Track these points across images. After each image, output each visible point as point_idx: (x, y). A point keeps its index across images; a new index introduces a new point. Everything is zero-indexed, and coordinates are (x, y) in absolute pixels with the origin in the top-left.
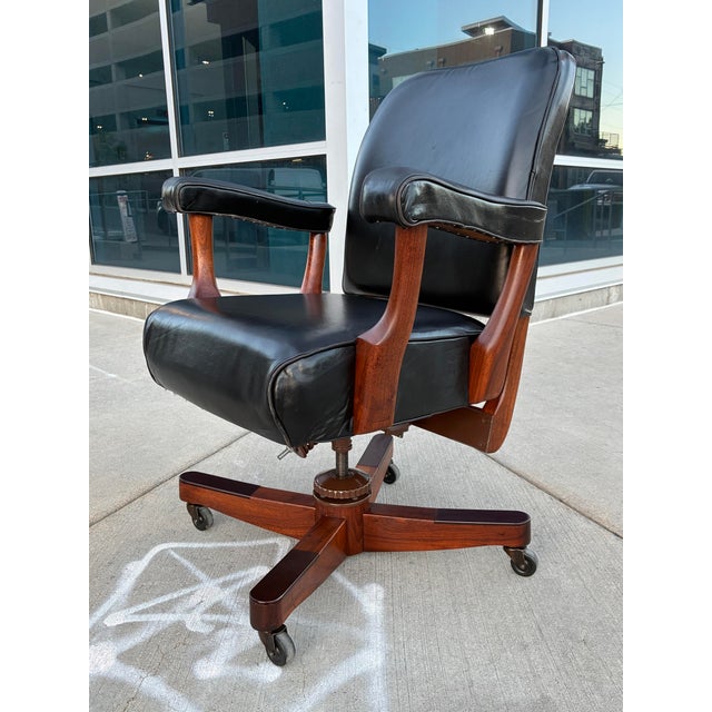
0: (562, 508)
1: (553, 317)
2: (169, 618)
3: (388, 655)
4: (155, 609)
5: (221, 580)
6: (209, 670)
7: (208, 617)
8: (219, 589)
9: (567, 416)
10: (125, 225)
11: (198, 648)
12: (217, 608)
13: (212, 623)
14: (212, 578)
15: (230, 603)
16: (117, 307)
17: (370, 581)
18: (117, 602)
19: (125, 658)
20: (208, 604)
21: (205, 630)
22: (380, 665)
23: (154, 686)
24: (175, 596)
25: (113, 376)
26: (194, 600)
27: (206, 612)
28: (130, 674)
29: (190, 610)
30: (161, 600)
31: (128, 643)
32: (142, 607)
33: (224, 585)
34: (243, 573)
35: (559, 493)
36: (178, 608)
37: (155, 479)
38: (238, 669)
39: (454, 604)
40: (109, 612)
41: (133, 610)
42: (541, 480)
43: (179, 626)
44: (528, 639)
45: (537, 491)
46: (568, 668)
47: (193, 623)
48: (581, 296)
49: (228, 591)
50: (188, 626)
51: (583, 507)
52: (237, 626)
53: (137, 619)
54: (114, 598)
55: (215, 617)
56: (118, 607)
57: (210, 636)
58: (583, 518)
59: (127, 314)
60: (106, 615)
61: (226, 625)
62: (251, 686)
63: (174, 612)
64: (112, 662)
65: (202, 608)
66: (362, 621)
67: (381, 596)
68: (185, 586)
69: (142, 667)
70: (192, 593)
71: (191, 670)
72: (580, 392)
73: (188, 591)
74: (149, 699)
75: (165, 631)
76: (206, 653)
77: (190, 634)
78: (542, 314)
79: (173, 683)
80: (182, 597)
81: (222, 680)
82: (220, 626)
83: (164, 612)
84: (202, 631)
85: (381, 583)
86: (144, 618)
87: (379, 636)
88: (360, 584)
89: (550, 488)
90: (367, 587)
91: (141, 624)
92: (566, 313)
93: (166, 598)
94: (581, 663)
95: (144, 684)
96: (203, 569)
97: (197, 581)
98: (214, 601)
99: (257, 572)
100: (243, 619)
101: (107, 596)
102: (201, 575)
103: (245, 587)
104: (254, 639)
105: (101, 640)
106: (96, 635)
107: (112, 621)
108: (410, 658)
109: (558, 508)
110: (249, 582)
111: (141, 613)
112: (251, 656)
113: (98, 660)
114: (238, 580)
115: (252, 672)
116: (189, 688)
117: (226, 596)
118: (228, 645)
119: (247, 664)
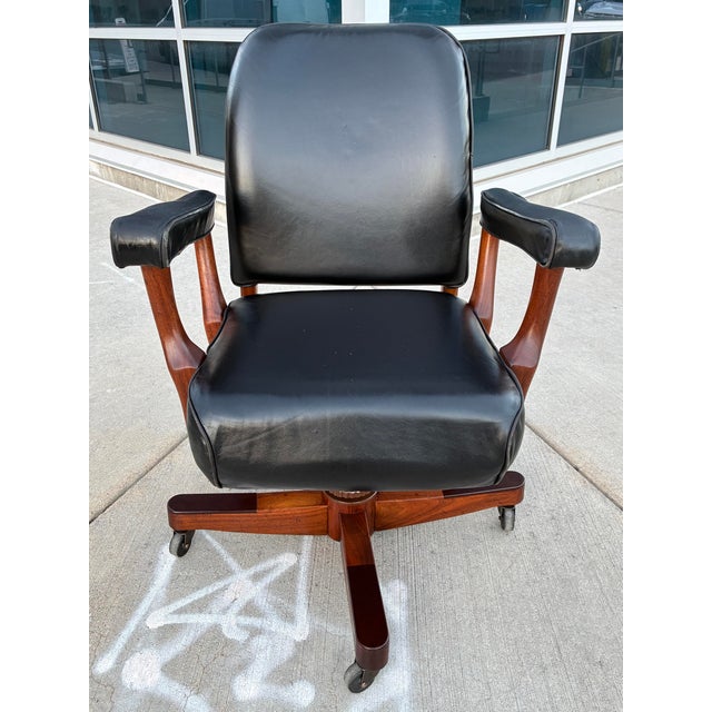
2: (205, 620)
3: (414, 675)
4: (192, 608)
5: (252, 571)
6: (246, 689)
7: (242, 620)
8: (250, 582)
11: (234, 661)
12: (250, 609)
13: (245, 628)
14: (244, 568)
15: (262, 602)
16: (127, 182)
17: (394, 577)
18: (156, 598)
19: (170, 669)
20: (240, 604)
21: (241, 637)
22: (406, 690)
24: (210, 591)
25: (130, 279)
26: (229, 596)
27: (240, 613)
28: (175, 691)
29: (225, 611)
30: (197, 595)
31: (170, 651)
32: (181, 603)
33: (256, 577)
34: (271, 563)
35: (575, 458)
36: (215, 607)
38: (274, 688)
39: (475, 609)
40: (151, 609)
41: (172, 608)
42: (556, 440)
43: (215, 630)
44: (547, 660)
45: (555, 456)
47: (230, 628)
49: (261, 585)
50: (225, 631)
52: (270, 632)
53: (175, 620)
54: (153, 592)
55: (249, 621)
56: (158, 604)
57: (247, 644)
58: (599, 495)
60: (145, 617)
61: (260, 632)
63: (210, 613)
64: (158, 675)
65: (235, 609)
67: (404, 596)
68: (219, 578)
69: (186, 683)
70: (225, 588)
71: (230, 689)
73: (220, 584)
75: (202, 637)
76: (242, 667)
77: (227, 642)
80: (217, 592)
81: (260, 703)
82: (255, 632)
83: (201, 611)
84: (238, 638)
85: (405, 579)
86: (182, 619)
87: (405, 651)
88: (385, 579)
89: (567, 451)
90: (390, 584)
91: (180, 626)
93: (202, 593)
94: (596, 691)
95: (189, 705)
96: (234, 556)
97: (229, 572)
98: (247, 598)
99: (286, 560)
100: (274, 623)
101: (145, 589)
102: (233, 564)
103: (275, 581)
104: (287, 651)
105: (144, 646)
106: (140, 639)
107: (156, 621)
108: (435, 681)
109: (575, 481)
110: (278, 574)
111: (181, 611)
112: (285, 675)
113: (144, 672)
114: (269, 570)
115: (287, 694)
116: (232, 710)
117: (258, 592)
118: (263, 658)
119: (282, 683)
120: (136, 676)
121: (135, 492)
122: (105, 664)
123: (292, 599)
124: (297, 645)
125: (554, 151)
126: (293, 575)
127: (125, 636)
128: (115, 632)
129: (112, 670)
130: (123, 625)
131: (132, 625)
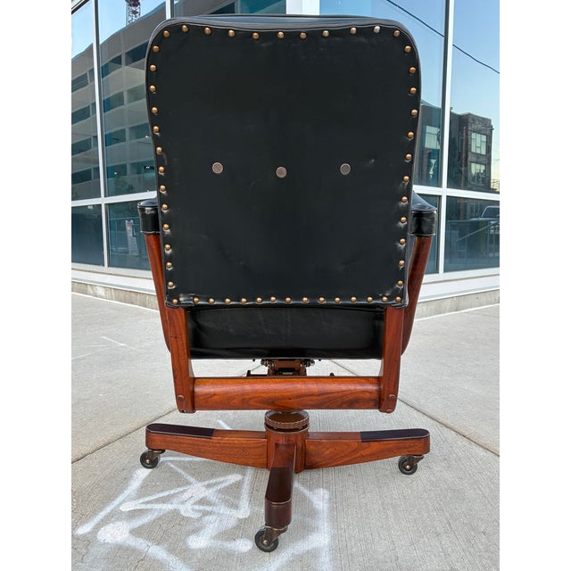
0: (465, 442)
1: (457, 310)
2: (167, 507)
3: (333, 537)
4: (157, 501)
5: (206, 483)
6: (198, 542)
7: (197, 507)
8: (204, 489)
9: (469, 378)
10: (130, 243)
11: (190, 527)
12: (202, 502)
13: (200, 511)
14: (200, 481)
15: (213, 498)
17: (319, 487)
18: (129, 496)
19: (136, 532)
20: (196, 498)
21: (196, 516)
22: (326, 544)
23: (158, 552)
24: (172, 492)
25: (123, 345)
26: (186, 496)
27: (195, 503)
28: (140, 544)
29: (183, 502)
30: (161, 495)
31: (138, 523)
32: (147, 499)
33: (209, 486)
34: (222, 479)
35: (463, 431)
36: (175, 501)
38: (220, 542)
39: (383, 504)
40: (124, 501)
41: (141, 501)
42: (448, 422)
43: (176, 513)
44: (440, 530)
45: (446, 429)
46: (471, 550)
47: (186, 511)
48: (479, 296)
49: (211, 490)
50: (182, 513)
51: (482, 441)
52: (218, 514)
53: (143, 507)
54: (127, 493)
55: (202, 508)
56: (130, 499)
57: (199, 520)
58: (481, 449)
59: (132, 303)
60: (121, 504)
61: (210, 513)
62: (230, 554)
63: (172, 503)
64: (126, 535)
65: (192, 501)
66: (313, 513)
67: (327, 497)
68: (179, 486)
69: (148, 539)
70: (184, 491)
71: (185, 543)
72: (478, 363)
73: (182, 489)
74: (154, 560)
75: (165, 515)
76: (196, 531)
77: (184, 518)
79: (171, 551)
80: (178, 493)
81: (207, 550)
82: (206, 513)
83: (164, 503)
84: (193, 516)
85: (328, 489)
86: (149, 506)
87: (326, 524)
88: (311, 489)
89: (456, 427)
90: (316, 491)
91: (147, 510)
92: (467, 308)
93: (165, 494)
94: (481, 547)
95: (150, 551)
96: (193, 475)
97: (188, 483)
98: (201, 496)
99: (233, 478)
100: (223, 510)
101: (121, 491)
102: (192, 480)
103: (225, 488)
104: (232, 523)
105: (118, 520)
106: (114, 516)
107: (126, 508)
108: (350, 540)
109: (462, 442)
110: (227, 484)
111: (148, 503)
112: (229, 535)
113: (116, 534)
114: (219, 483)
115: (230, 545)
116: (184, 554)
117: (210, 494)
118: (212, 526)
119: (226, 540)
120: (109, 535)
121: (117, 443)
122: (84, 529)
123: (238, 497)
124: (239, 520)
125: (442, 275)
126: (238, 485)
127: (102, 515)
128: (95, 513)
129: (89, 533)
130: (101, 509)
131: (108, 509)
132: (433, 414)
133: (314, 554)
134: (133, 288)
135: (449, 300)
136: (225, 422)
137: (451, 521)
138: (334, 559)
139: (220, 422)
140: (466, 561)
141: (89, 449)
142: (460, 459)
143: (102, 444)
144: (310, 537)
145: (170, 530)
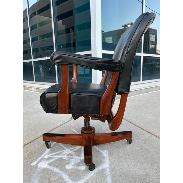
0: (150, 135)
1: (146, 93)
2: (59, 156)
3: (110, 165)
4: (56, 155)
6: (69, 167)
7: (68, 156)
9: (150, 114)
11: (66, 162)
12: (69, 155)
13: (69, 158)
14: (68, 148)
15: (73, 154)
16: (41, 91)
17: (105, 150)
19: (50, 164)
21: (68, 159)
22: (108, 166)
23: (57, 170)
24: (60, 152)
26: (64, 153)
27: (67, 155)
28: (51, 168)
29: (63, 155)
30: (57, 153)
31: (50, 161)
32: (52, 154)
33: (71, 150)
34: (75, 148)
35: (149, 131)
36: (61, 154)
37: (53, 128)
38: (75, 167)
39: (125, 154)
40: (45, 155)
41: (51, 155)
42: (145, 128)
43: (61, 158)
44: (143, 162)
45: (144, 131)
46: (153, 168)
47: (65, 158)
48: (153, 88)
50: (63, 158)
51: (155, 134)
52: (74, 158)
53: (51, 156)
54: (46, 152)
55: (69, 156)
56: (47, 154)
57: (69, 160)
58: (155, 137)
61: (72, 158)
62: (79, 171)
63: (60, 155)
64: (47, 165)
65: (66, 155)
66: (104, 158)
67: (108, 152)
68: (62, 150)
69: (54, 166)
70: (64, 151)
71: (65, 167)
72: (153, 109)
73: (63, 151)
74: (56, 173)
75: (58, 159)
76: (68, 164)
77: (64, 160)
78: (143, 92)
79: (61, 170)
81: (72, 169)
82: (71, 158)
83: (58, 155)
84: (67, 159)
85: (108, 150)
86: (53, 156)
87: (108, 161)
88: (103, 150)
89: (147, 130)
90: (104, 151)
91: (53, 157)
92: (149, 92)
93: (58, 152)
94: (156, 167)
95: (54, 170)
96: (66, 147)
97: (65, 149)
98: (69, 153)
99: (78, 147)
100: (76, 157)
101: (44, 152)
104: (79, 161)
105: (44, 161)
107: (46, 157)
108: (115, 165)
109: (149, 135)
110: (77, 149)
111: (52, 155)
112: (78, 165)
113: (43, 165)
114: (74, 149)
115: (78, 168)
116: (65, 171)
117: (71, 152)
118: (73, 162)
119: (77, 166)
120: (41, 165)
123: (80, 153)
124: (81, 160)
125: (141, 82)
126: (80, 149)
127: (39, 159)
128: (37, 159)
129: (35, 165)
130: (38, 157)
131: (41, 157)
132: (140, 126)
133: (104, 170)
134: (43, 88)
135: (144, 90)
136: (75, 130)
137: (146, 159)
138: (111, 171)
139: (74, 130)
140: (151, 171)
141: (34, 139)
142: (148, 140)
143: (37, 137)
144: (103, 165)
145: (60, 163)
